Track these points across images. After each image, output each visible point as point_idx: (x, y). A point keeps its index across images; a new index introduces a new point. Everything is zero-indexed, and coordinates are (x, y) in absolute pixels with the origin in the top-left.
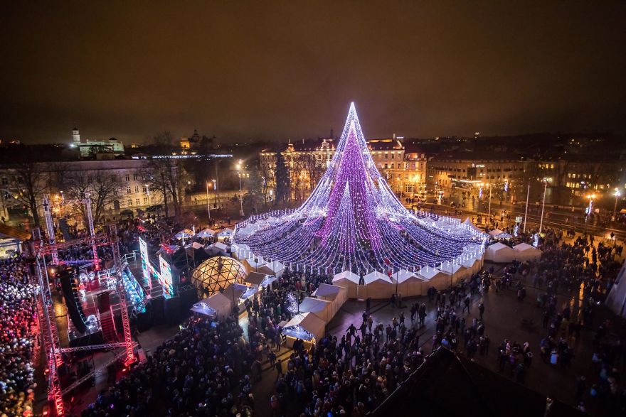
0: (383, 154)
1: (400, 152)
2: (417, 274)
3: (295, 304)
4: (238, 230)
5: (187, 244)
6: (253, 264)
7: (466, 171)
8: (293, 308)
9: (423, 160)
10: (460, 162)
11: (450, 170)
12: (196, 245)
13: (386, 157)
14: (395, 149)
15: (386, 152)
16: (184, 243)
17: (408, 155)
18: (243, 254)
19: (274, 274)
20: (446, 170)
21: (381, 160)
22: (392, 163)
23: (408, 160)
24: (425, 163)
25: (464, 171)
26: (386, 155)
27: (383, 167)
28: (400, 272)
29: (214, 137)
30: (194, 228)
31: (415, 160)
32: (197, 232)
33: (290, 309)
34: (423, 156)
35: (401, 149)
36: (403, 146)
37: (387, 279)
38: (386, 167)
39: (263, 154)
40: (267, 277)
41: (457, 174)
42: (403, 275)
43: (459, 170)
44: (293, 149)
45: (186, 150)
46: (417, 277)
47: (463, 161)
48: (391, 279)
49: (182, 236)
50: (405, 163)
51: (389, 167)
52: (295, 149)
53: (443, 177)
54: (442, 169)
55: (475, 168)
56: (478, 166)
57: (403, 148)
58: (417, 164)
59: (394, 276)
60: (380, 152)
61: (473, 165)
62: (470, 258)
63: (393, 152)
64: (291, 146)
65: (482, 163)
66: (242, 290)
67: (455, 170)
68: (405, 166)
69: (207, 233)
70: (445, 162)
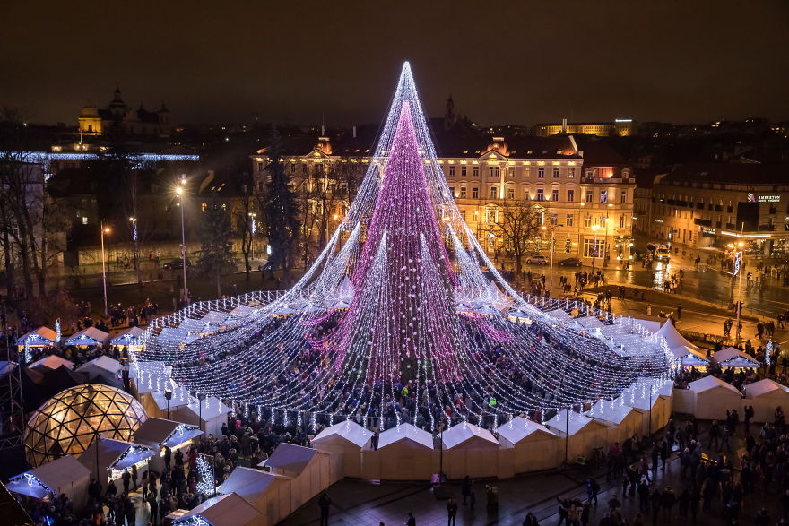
0: (532, 168)
1: (571, 163)
2: (547, 427)
3: (209, 478)
4: (156, 332)
5: (35, 359)
6: (162, 403)
7: (735, 210)
8: (205, 486)
9: (626, 182)
10: (723, 189)
11: (700, 207)
12: (53, 362)
13: (542, 174)
14: (562, 157)
15: (541, 163)
16: (29, 358)
17: (592, 172)
18: (146, 381)
19: (201, 424)
20: (691, 205)
21: (529, 181)
22: (555, 187)
23: (590, 181)
24: (630, 192)
25: (730, 210)
26: (541, 168)
27: (533, 197)
28: (510, 424)
29: (164, 110)
30: (58, 325)
31: (606, 183)
32: (65, 335)
33: (200, 487)
34: (626, 173)
35: (575, 157)
36: (579, 149)
37: (486, 435)
38: (540, 198)
39: (260, 160)
40: (181, 428)
41: (716, 217)
42: (517, 429)
43: (719, 209)
44: (328, 150)
45: (87, 140)
46: (548, 431)
47: (728, 187)
48: (496, 436)
49: (31, 342)
50: (584, 189)
51: (548, 197)
52: (332, 149)
53: (685, 222)
54: (682, 205)
55: (756, 205)
56: (762, 199)
57: (581, 153)
58: (612, 193)
59: (501, 431)
60: (526, 163)
61: (751, 197)
62: (649, 393)
63: (557, 163)
64: (324, 143)
65: (774, 192)
66: (121, 450)
67: (710, 207)
68: (584, 196)
69: (86, 338)
70: (690, 186)
